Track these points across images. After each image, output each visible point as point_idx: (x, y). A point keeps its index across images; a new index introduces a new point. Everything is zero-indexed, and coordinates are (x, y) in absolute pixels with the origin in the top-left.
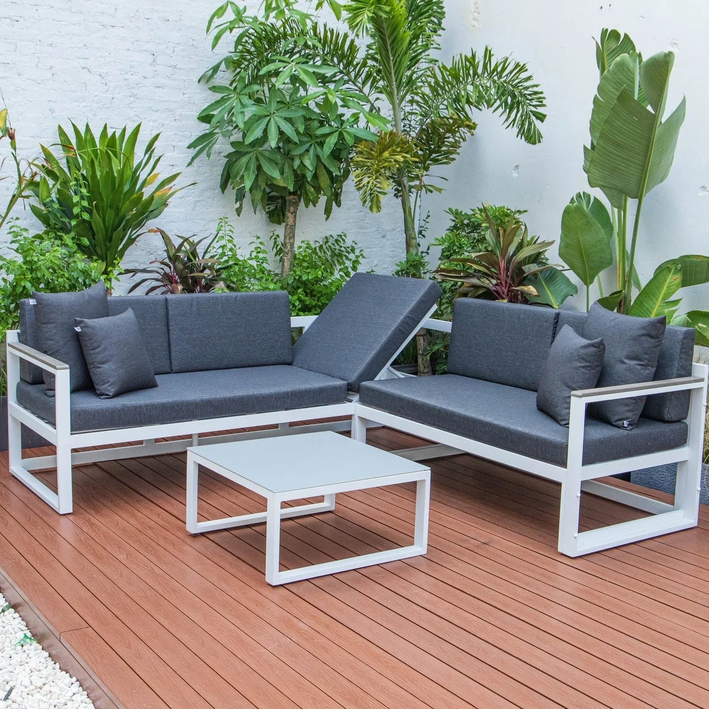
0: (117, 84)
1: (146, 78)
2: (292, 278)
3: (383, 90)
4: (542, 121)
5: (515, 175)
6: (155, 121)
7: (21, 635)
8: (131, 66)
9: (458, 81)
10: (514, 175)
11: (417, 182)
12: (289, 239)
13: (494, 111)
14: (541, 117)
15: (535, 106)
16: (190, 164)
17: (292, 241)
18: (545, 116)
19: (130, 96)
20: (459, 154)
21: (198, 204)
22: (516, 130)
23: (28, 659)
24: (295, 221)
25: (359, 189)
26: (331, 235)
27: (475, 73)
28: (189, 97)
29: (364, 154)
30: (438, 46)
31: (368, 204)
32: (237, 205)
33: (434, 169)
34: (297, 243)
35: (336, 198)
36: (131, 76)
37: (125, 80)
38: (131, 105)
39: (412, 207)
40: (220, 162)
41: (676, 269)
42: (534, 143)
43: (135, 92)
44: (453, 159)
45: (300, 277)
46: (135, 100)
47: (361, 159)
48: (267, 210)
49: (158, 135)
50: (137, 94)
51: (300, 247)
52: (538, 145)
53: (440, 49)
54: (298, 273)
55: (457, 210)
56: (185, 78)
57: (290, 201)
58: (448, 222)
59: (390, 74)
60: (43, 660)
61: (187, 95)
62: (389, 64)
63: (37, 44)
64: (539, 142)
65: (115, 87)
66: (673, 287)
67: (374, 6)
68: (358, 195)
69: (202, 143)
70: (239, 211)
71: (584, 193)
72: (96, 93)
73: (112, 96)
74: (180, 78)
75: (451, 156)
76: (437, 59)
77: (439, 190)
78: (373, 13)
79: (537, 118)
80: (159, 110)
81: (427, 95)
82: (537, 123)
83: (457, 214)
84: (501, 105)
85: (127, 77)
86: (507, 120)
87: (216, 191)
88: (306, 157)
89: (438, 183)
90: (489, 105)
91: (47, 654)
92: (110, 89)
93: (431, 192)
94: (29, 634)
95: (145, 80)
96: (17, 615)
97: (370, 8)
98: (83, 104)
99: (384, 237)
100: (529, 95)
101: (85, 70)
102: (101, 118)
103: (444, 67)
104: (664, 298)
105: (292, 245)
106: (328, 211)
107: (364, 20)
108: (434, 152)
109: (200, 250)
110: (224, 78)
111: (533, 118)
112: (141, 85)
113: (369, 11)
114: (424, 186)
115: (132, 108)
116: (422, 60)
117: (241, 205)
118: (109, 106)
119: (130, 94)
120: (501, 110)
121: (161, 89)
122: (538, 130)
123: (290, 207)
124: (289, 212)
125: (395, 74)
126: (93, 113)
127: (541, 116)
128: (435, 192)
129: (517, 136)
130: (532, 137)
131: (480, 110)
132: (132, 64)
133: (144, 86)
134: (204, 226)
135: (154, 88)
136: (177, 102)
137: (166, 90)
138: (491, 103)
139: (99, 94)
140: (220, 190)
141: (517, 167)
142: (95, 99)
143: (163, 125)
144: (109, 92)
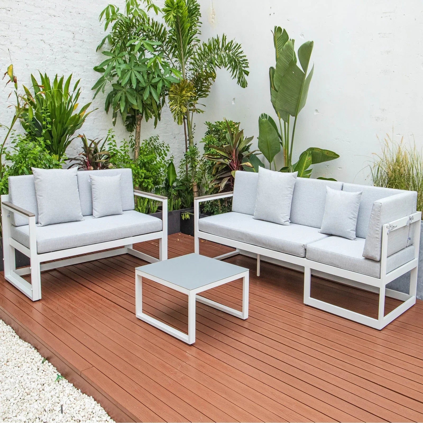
0: (57, 50)
2: (140, 161)
3: (178, 57)
4: (247, 75)
6: (75, 72)
7: (55, 375)
8: (63, 40)
9: (211, 53)
10: (233, 103)
11: (192, 108)
15: (244, 67)
16: (94, 98)
17: (139, 141)
20: (210, 92)
21: (95, 120)
22: (236, 79)
23: (64, 389)
24: (140, 130)
25: (172, 112)
26: (152, 137)
27: (218, 48)
28: (90, 59)
29: (174, 93)
30: (200, 33)
31: (177, 120)
32: (114, 120)
33: (200, 100)
34: (141, 142)
35: (159, 116)
36: (64, 46)
37: (61, 48)
38: (64, 63)
39: (191, 121)
40: (104, 96)
41: (309, 153)
42: (244, 87)
43: (66, 55)
44: (208, 95)
46: (66, 60)
47: (173, 95)
48: (126, 124)
49: (79, 80)
50: (66, 57)
51: (143, 143)
52: (246, 88)
53: (201, 34)
54: (142, 158)
55: (209, 122)
56: (88, 47)
57: (138, 118)
58: (206, 129)
59: (181, 47)
60: (71, 388)
61: (89, 57)
62: (180, 42)
63: (19, 25)
64: (246, 86)
65: (57, 52)
66: (308, 163)
67: (176, 10)
68: (172, 115)
69: (99, 85)
70: (114, 123)
71: (264, 114)
72: (48, 55)
73: (54, 57)
74: (85, 47)
75: (206, 93)
76: (200, 39)
77: (202, 112)
78: (176, 14)
79: (245, 73)
81: (197, 59)
82: (245, 76)
83: (209, 124)
84: (230, 67)
85: (62, 46)
86: (232, 75)
87: (103, 113)
89: (202, 108)
90: (226, 66)
91: (72, 385)
92: (54, 53)
93: (199, 112)
94: (60, 374)
96: (50, 364)
97: (174, 11)
98: (42, 62)
100: (242, 61)
101: (42, 41)
102: (50, 70)
103: (206, 45)
104: (305, 169)
105: (139, 143)
106: (156, 124)
107: (171, 18)
108: (199, 91)
109: (99, 147)
110: (107, 47)
111: (243, 73)
112: (68, 51)
113: (174, 12)
114: (196, 109)
115: (65, 64)
116: (194, 40)
117: (115, 120)
118: (54, 63)
119: (63, 56)
120: (230, 69)
121: (77, 53)
122: (246, 80)
123: (138, 122)
124: (137, 124)
125: (183, 48)
126: (47, 67)
127: (247, 73)
128: (201, 113)
129: (237, 84)
130: (244, 84)
131: (220, 68)
132: (64, 38)
133: (70, 52)
134: (98, 133)
135: (74, 53)
136: (85, 61)
137: (79, 54)
138: (226, 65)
139: (49, 56)
140: (105, 111)
141: (234, 99)
142: (48, 58)
143: (79, 74)
144: (53, 55)
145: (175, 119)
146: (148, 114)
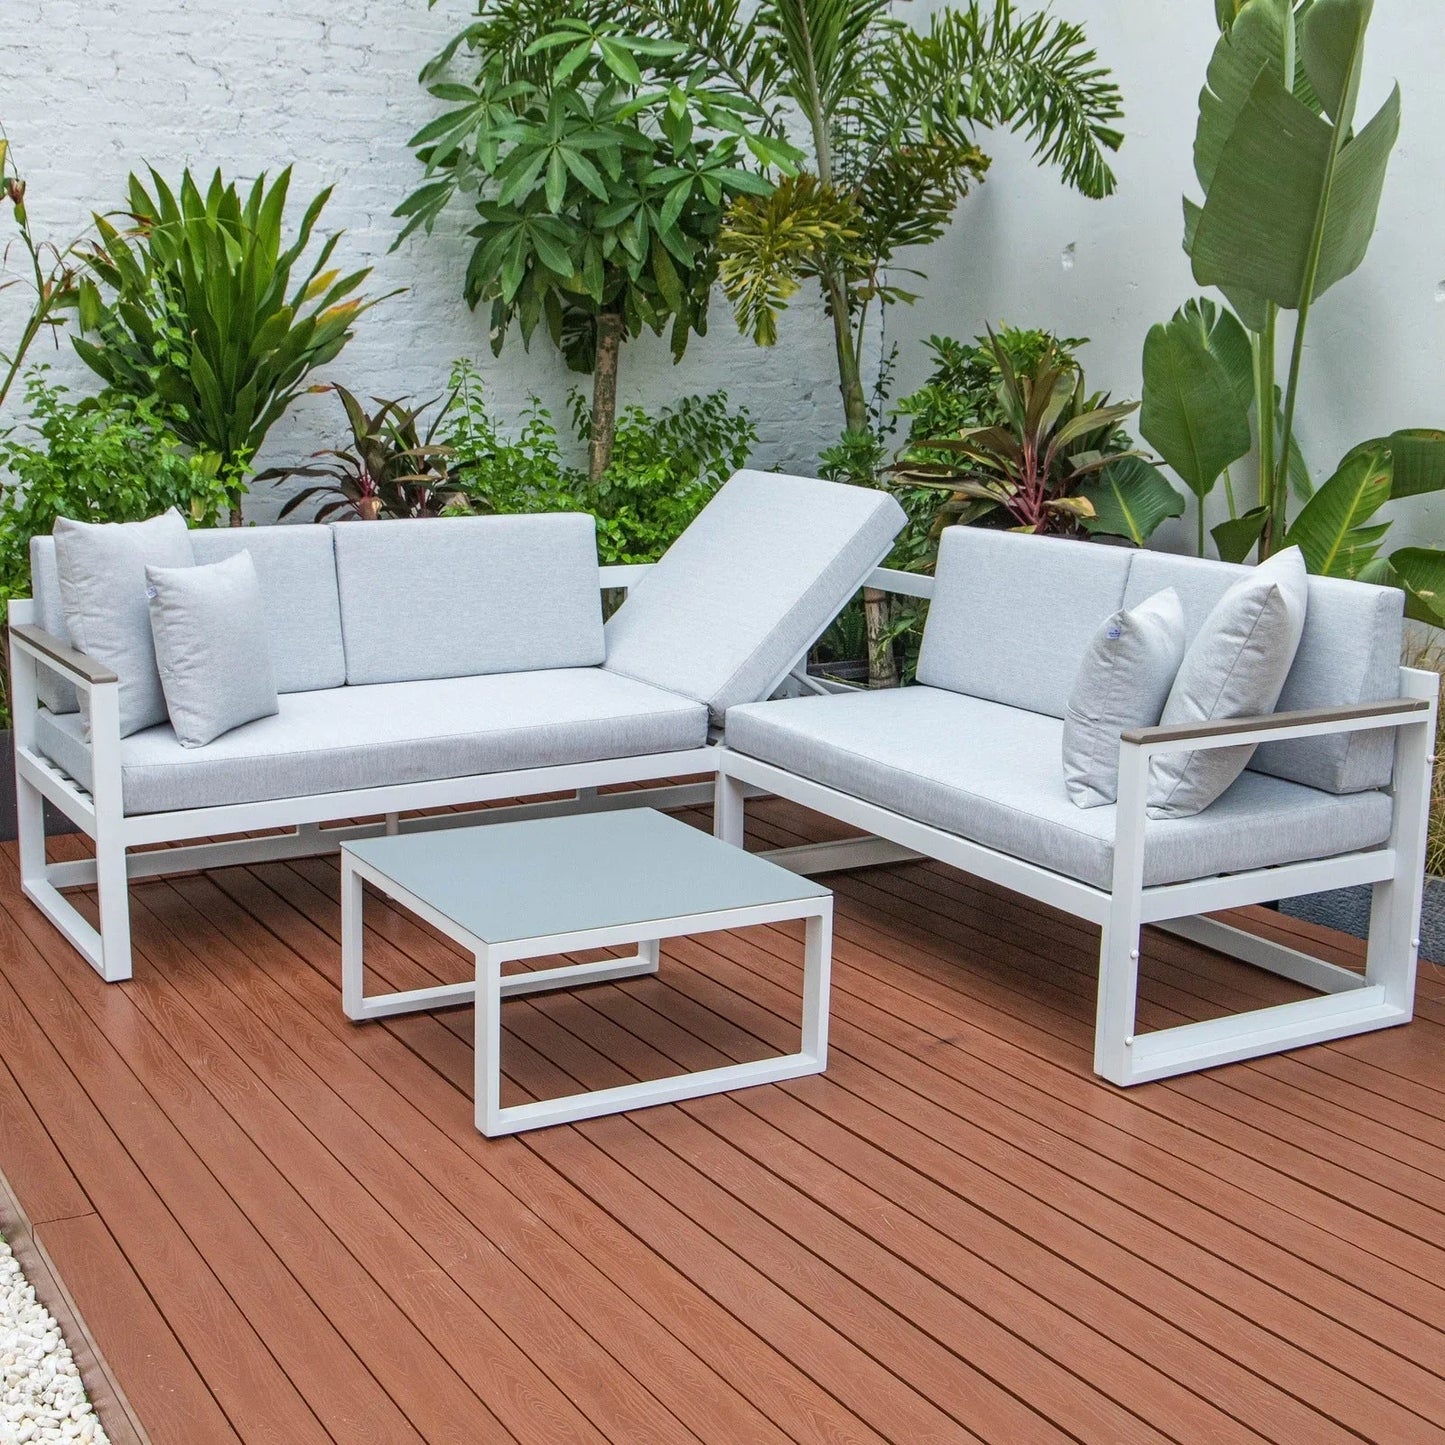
0: (250, 85)
1: (308, 73)
2: (608, 483)
3: (790, 89)
4: (1115, 148)
5: (1067, 264)
6: (329, 162)
8: (278, 49)
9: (942, 65)
10: (1065, 264)
11: (864, 283)
12: (604, 403)
13: (1015, 129)
14: (1113, 140)
15: (1101, 117)
16: (394, 247)
17: (608, 407)
18: (1120, 138)
19: (277, 112)
20: (950, 221)
21: (422, 333)
22: (1060, 168)
24: (614, 367)
25: (733, 298)
26: (693, 396)
27: (978, 49)
28: (397, 112)
29: (743, 225)
31: (751, 327)
32: (495, 334)
33: (900, 254)
34: (619, 412)
35: (696, 317)
36: (279, 70)
37: (266, 77)
38: (279, 131)
40: (465, 246)
41: (1381, 459)
42: (1099, 196)
43: (287, 102)
44: (939, 233)
45: (625, 481)
46: (290, 119)
47: (737, 234)
48: (563, 344)
49: (329, 190)
50: (290, 108)
51: (625, 420)
52: (1106, 199)
54: (619, 474)
55: (948, 340)
56: (391, 72)
57: (604, 325)
58: (929, 364)
59: (805, 54)
61: (394, 108)
62: (801, 33)
63: (83, 6)
64: (1110, 192)
65: (247, 93)
66: (1374, 497)
68: (731, 309)
70: (497, 346)
71: (1202, 299)
72: (207, 107)
73: (237, 112)
74: (380, 72)
75: (934, 227)
76: (904, 22)
77: (909, 298)
79: (1106, 142)
80: (338, 140)
81: (881, 99)
82: (1105, 151)
83: (947, 347)
84: (1029, 115)
85: (270, 71)
86: (1042, 146)
87: (458, 307)
88: (628, 232)
89: (909, 284)
90: (1007, 114)
92: (236, 96)
93: (892, 301)
95: (308, 77)
98: (181, 129)
99: (807, 397)
100: (1090, 92)
101: (183, 59)
102: (219, 159)
103: (915, 38)
104: (1355, 521)
105: (610, 415)
106: (679, 345)
108: (900, 217)
110: (466, 68)
111: (1097, 142)
112: (298, 88)
114: (879, 290)
115: (282, 136)
116: (871, 25)
117: (501, 333)
118: (235, 132)
119: (276, 107)
120: (1028, 126)
121: (341, 95)
122: (1107, 168)
123: (604, 338)
124: (603, 347)
125: (815, 54)
126: (202, 147)
127: (1110, 137)
128: (899, 302)
129: (1063, 181)
130: (1093, 182)
131: (989, 126)
132: (280, 43)
133: (306, 90)
134: (433, 379)
135: (326, 94)
136: (373, 121)
137: (351, 97)
138: (1009, 110)
139: (214, 108)
140: (466, 303)
141: (1071, 246)
142: (205, 118)
143: (346, 170)
144: (233, 104)
145: (744, 323)
146: (639, 310)
